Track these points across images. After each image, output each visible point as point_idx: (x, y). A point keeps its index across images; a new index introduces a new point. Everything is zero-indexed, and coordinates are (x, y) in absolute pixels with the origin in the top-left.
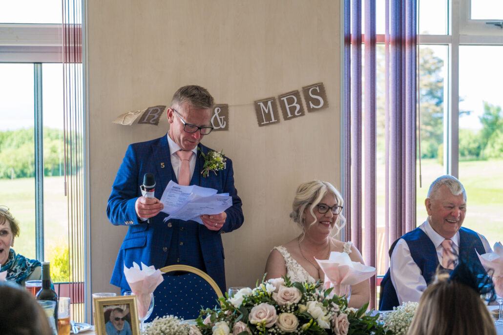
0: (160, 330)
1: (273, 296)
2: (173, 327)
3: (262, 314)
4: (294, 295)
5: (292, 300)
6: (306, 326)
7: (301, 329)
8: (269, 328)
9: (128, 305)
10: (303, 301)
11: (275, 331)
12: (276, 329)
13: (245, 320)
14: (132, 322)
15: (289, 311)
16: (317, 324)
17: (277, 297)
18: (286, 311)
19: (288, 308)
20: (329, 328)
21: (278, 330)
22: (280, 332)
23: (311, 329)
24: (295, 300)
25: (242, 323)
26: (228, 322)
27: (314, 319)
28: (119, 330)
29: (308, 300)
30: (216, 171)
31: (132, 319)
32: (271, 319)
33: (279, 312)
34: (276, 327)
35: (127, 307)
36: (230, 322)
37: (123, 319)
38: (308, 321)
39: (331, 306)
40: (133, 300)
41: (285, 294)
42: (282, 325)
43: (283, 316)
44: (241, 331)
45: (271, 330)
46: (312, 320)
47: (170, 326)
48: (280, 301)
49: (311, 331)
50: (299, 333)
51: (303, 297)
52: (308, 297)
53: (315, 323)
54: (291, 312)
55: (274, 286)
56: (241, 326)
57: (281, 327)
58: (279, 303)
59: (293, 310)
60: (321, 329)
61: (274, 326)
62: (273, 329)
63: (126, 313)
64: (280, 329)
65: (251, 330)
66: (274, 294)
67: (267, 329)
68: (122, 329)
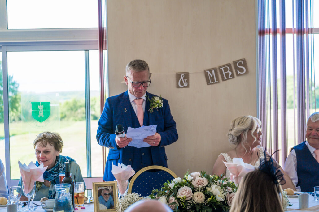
0: (127, 200)
1: (192, 183)
2: (134, 199)
3: (184, 192)
4: (204, 182)
5: (202, 185)
6: (209, 199)
7: (207, 201)
8: (188, 201)
9: (112, 187)
10: (209, 185)
11: (191, 202)
12: (192, 201)
13: (175, 196)
14: (114, 196)
15: (200, 191)
16: (215, 198)
17: (194, 183)
18: (198, 191)
19: (200, 189)
20: (223, 201)
21: (193, 201)
22: (194, 203)
23: (212, 201)
24: (204, 184)
25: (173, 197)
26: (166, 197)
27: (214, 196)
28: (106, 200)
29: (212, 184)
30: (158, 109)
31: (114, 194)
32: (189, 195)
33: (194, 192)
34: (192, 200)
35: (111, 188)
36: (168, 196)
37: (109, 195)
38: (210, 197)
39: (226, 188)
40: (115, 184)
41: (198, 182)
42: (195, 199)
43: (196, 194)
44: (172, 202)
45: (189, 202)
46: (212, 196)
47: (132, 199)
48: (195, 185)
49: (212, 203)
50: (206, 204)
51: (209, 183)
52: (212, 183)
53: (214, 198)
54: (201, 192)
55: (192, 177)
56: (172, 199)
57: (194, 200)
58: (195, 187)
59: (202, 190)
60: (218, 201)
61: (191, 199)
62: (190, 201)
63: (110, 191)
64: (194, 201)
65: (178, 202)
66: (193, 181)
67: (186, 201)
68: (108, 200)
